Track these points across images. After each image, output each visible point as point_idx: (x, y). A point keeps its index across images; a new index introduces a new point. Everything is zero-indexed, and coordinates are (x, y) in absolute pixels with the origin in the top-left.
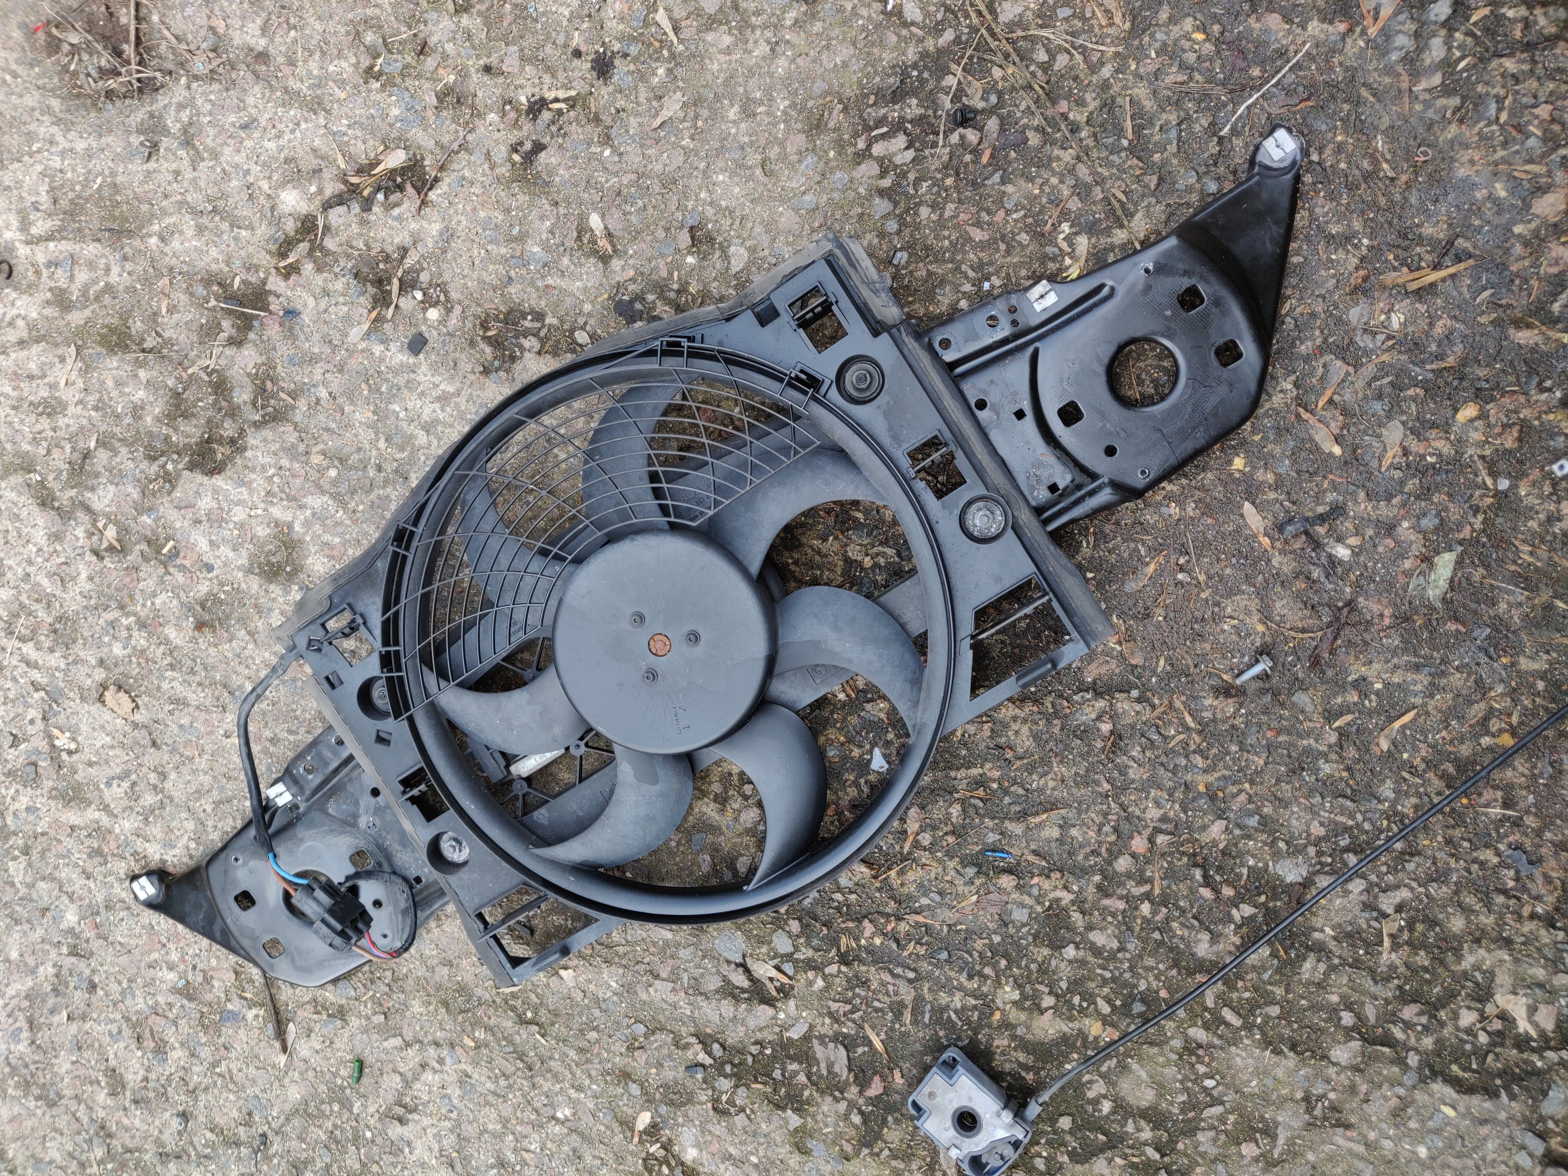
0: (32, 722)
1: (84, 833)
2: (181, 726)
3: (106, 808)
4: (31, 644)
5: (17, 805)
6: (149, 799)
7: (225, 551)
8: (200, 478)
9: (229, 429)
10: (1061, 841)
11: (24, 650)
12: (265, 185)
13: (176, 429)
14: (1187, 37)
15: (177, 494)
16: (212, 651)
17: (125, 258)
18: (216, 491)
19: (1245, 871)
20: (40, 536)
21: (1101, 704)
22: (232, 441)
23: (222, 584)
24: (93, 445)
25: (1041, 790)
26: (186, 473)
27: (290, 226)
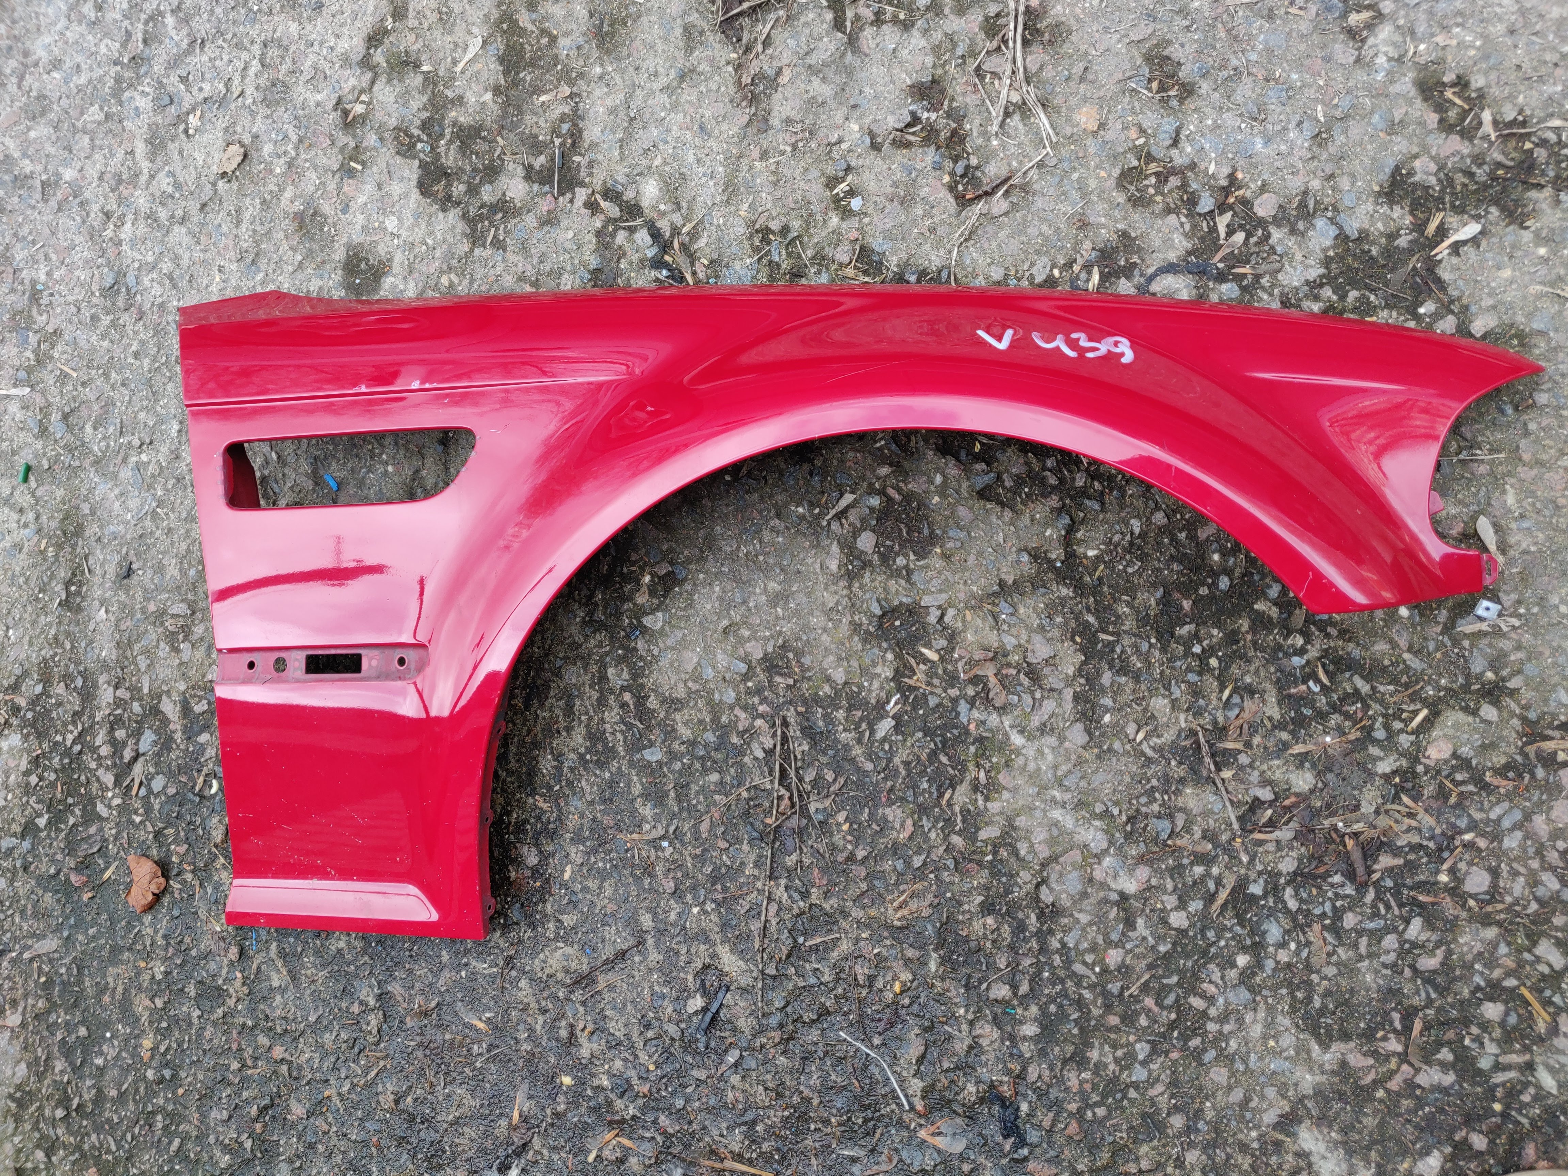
0: (201, 89)
1: (131, 163)
2: (220, 225)
3: (152, 177)
4: (259, 67)
5: (138, 98)
6: (163, 214)
7: (360, 219)
8: (415, 177)
9: (458, 189)
10: (271, 989)
11: (254, 62)
12: (657, 162)
13: (450, 142)
14: (895, 978)
15: (399, 160)
16: (281, 235)
17: (579, 48)
18: (406, 195)
19: (275, 1138)
20: (343, 45)
21: (372, 1002)
22: (449, 197)
23: (335, 225)
24: (425, 68)
25: (303, 965)
26: (416, 163)
27: (629, 195)
